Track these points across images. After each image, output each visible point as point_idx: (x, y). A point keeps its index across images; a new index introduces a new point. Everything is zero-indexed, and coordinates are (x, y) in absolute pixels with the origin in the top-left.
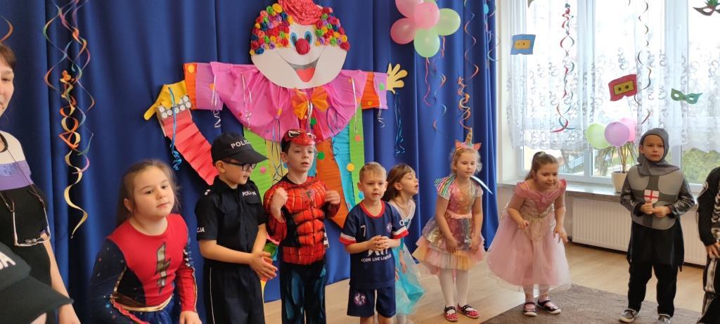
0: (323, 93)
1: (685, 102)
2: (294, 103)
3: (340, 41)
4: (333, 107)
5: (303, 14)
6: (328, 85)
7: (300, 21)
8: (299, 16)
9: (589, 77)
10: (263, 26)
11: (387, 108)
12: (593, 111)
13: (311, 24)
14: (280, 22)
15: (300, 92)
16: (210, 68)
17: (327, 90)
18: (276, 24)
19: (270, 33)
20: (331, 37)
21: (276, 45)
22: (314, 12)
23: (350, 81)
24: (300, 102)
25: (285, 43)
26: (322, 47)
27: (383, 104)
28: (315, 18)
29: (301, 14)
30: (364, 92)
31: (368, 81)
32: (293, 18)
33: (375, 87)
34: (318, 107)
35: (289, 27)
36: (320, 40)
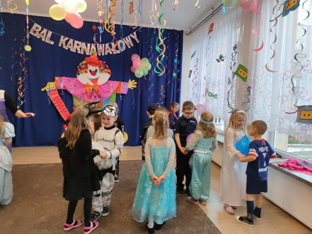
3: (107, 72)
8: (93, 64)
10: (80, 67)
11: (127, 94)
13: (98, 67)
14: (85, 66)
16: (62, 78)
18: (83, 66)
19: (82, 69)
20: (104, 70)
21: (84, 73)
22: (99, 63)
23: (110, 84)
26: (101, 73)
31: (118, 85)
32: (90, 65)
33: (121, 86)
35: (88, 68)
36: (100, 71)
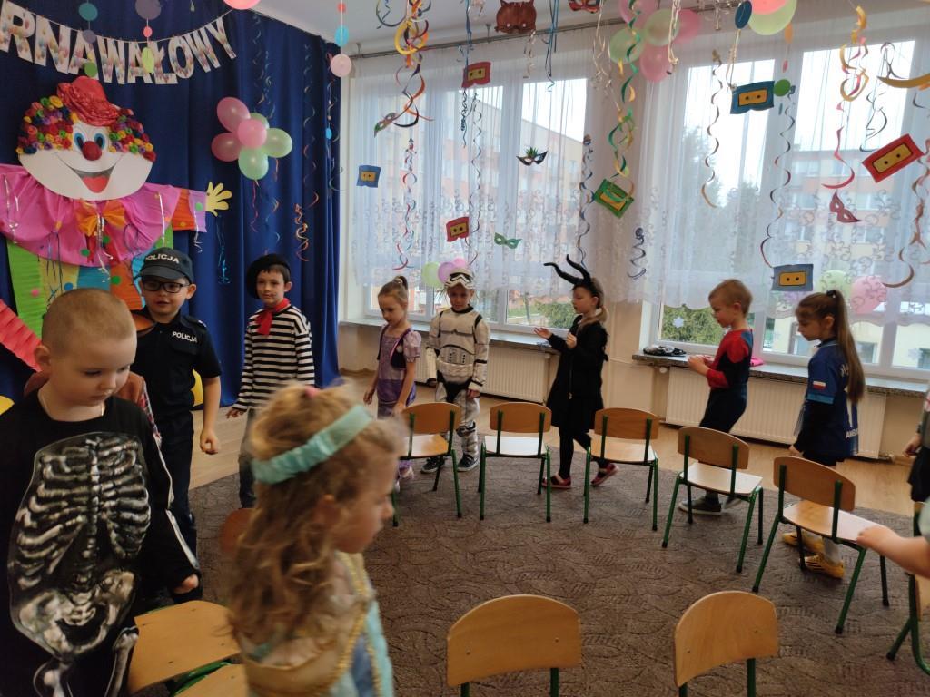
0: (119, 207)
1: (506, 246)
2: (79, 217)
3: (142, 149)
4: (133, 225)
5: (93, 113)
6: (126, 198)
7: (89, 120)
8: (87, 114)
9: (429, 215)
10: (37, 122)
11: (206, 231)
12: (431, 250)
13: (104, 126)
14: (61, 119)
15: (88, 204)
17: (126, 204)
18: (54, 120)
19: (45, 130)
20: (131, 144)
21: (54, 146)
22: (108, 112)
23: (156, 196)
24: (87, 214)
25: (66, 144)
26: (118, 154)
27: (200, 227)
28: (110, 119)
29: (90, 112)
30: (176, 211)
31: (181, 198)
32: (78, 116)
33: (190, 205)
34: (112, 223)
35: (73, 126)
36: (115, 144)
